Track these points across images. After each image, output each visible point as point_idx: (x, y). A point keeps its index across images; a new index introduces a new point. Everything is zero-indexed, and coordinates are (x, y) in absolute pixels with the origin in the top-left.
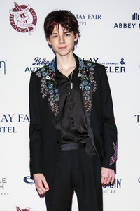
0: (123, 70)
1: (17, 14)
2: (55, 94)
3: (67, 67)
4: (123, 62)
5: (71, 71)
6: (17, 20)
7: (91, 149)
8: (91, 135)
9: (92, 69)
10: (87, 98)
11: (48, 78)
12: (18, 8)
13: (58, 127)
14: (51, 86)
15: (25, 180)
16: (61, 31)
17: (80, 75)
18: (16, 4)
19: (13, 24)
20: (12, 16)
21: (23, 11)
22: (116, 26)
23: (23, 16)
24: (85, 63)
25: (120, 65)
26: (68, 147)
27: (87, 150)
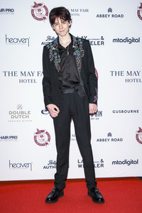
0: (103, 43)
1: (36, 9)
2: (58, 58)
3: (65, 42)
4: (102, 38)
5: (68, 44)
6: (36, 13)
7: (82, 92)
8: (82, 84)
9: (81, 43)
10: (79, 61)
11: (54, 49)
12: (36, 5)
13: (60, 79)
14: (56, 54)
15: (42, 112)
16: (60, 21)
17: (74, 47)
18: (35, 3)
19: (33, 15)
20: (32, 11)
21: (39, 7)
22: (98, 16)
23: (39, 10)
24: (77, 39)
25: (101, 41)
26: (67, 91)
27: (79, 93)
